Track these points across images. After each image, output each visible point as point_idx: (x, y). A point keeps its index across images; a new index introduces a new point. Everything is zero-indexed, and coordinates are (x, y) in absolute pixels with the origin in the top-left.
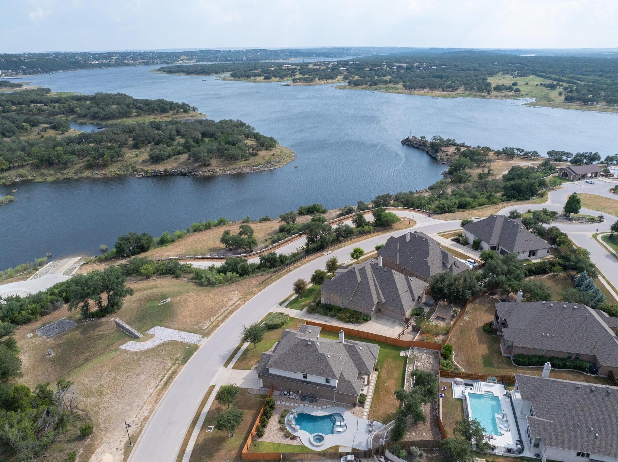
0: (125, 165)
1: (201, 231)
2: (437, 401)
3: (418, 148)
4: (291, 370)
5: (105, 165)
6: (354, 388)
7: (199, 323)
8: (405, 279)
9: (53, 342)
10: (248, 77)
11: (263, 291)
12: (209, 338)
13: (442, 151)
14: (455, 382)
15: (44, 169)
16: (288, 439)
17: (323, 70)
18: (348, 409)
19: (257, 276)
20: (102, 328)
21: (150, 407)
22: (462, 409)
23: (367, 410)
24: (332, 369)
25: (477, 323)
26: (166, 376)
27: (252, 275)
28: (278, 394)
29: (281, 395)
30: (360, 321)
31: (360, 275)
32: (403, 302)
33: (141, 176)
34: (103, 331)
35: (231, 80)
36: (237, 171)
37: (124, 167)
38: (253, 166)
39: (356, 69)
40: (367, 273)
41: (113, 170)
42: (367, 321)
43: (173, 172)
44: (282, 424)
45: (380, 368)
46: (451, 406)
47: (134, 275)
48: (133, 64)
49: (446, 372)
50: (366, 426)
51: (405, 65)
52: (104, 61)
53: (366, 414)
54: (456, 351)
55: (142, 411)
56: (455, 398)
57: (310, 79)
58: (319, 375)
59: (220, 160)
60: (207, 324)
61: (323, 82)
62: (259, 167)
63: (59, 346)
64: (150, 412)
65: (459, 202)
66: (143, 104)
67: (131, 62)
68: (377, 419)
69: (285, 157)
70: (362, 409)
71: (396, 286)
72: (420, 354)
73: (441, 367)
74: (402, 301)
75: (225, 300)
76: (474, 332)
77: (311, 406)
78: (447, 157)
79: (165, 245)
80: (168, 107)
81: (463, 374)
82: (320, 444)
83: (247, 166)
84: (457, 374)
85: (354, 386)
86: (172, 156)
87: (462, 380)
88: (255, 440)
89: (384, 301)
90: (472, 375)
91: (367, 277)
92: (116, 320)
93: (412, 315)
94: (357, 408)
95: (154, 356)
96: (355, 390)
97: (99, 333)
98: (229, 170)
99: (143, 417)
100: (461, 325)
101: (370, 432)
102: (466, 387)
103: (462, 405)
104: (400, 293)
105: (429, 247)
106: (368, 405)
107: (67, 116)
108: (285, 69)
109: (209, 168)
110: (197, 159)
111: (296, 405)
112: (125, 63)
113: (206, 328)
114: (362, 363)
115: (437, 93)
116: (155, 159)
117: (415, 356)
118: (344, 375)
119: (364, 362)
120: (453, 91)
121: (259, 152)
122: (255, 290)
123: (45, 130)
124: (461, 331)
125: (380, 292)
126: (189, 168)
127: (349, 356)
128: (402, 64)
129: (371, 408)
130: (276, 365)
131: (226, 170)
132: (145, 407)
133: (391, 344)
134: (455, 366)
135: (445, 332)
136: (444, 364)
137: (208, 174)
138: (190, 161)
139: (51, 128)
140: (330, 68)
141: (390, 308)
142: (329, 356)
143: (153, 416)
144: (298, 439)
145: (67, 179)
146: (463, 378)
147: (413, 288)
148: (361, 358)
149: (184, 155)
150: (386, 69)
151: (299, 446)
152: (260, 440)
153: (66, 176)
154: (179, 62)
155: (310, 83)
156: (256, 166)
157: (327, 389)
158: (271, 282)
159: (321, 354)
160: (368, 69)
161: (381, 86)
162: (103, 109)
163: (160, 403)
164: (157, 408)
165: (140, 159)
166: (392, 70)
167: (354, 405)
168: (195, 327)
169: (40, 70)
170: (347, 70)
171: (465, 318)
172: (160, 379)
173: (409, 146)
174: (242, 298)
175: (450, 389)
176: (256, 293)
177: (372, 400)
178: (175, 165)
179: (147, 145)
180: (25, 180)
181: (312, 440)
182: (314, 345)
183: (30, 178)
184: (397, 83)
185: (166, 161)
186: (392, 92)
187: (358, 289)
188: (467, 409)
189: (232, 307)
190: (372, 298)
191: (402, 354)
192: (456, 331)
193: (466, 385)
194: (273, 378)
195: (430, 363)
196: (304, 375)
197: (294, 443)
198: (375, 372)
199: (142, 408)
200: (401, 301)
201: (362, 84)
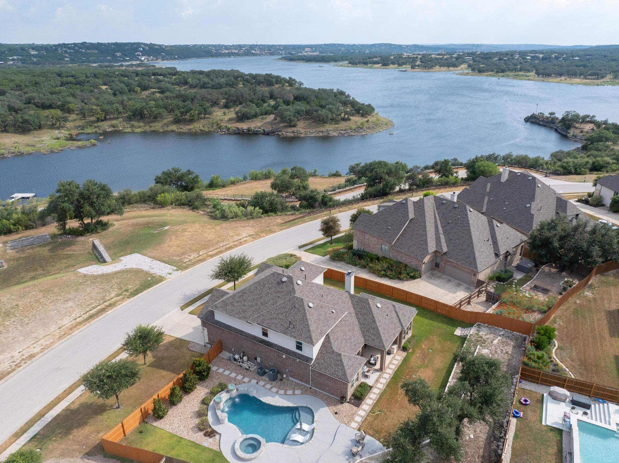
0: (212, 122)
1: (259, 179)
2: (505, 424)
3: (545, 126)
4: (244, 318)
5: (192, 121)
6: (343, 366)
7: (183, 254)
8: (487, 223)
9: (14, 254)
10: (365, 63)
11: (284, 231)
12: (183, 273)
13: (576, 128)
14: (550, 394)
15: (135, 121)
16: (201, 433)
17: (446, 59)
18: (328, 405)
19: (286, 215)
20: (74, 247)
21: (48, 343)
22: (560, 450)
23: (362, 413)
24: (308, 326)
25: (609, 303)
26: (99, 307)
27: (280, 214)
28: (226, 358)
29: (230, 360)
30: (402, 277)
31: (415, 210)
32: (477, 254)
33: (224, 133)
34: (74, 251)
35: (347, 66)
36: (323, 134)
37: (210, 124)
38: (342, 130)
39: (482, 58)
40: (426, 208)
41: (197, 126)
42: (413, 278)
43: (257, 130)
44: (206, 406)
45: (413, 348)
46: (535, 439)
47: (149, 202)
48: (259, 55)
49: (534, 372)
50: (350, 443)
51: (541, 56)
52: (234, 51)
53: (358, 419)
54: (561, 340)
55: (35, 345)
56: (547, 426)
57: (430, 66)
58: (284, 333)
59: (307, 122)
60: (192, 257)
61: (443, 69)
62: (349, 131)
63: (18, 259)
64: (43, 350)
65: (594, 163)
66: (250, 77)
67: (258, 52)
68: (376, 434)
69: (381, 125)
70: (355, 408)
71: (470, 230)
72: (492, 336)
73: (526, 360)
74: (476, 252)
75: (231, 235)
76: (602, 316)
77: (268, 386)
78: (581, 134)
79: (213, 188)
80: (274, 80)
81: (571, 381)
82: (247, 456)
83: (336, 130)
84: (558, 379)
85: (345, 364)
86: (259, 116)
87: (568, 393)
88: (147, 423)
89: (445, 249)
90: (591, 386)
91: (424, 213)
92: (95, 241)
93: (491, 279)
94: (346, 405)
95: (102, 283)
96: (345, 372)
97: (69, 253)
98: (314, 132)
99: (29, 354)
100: (578, 302)
101: (354, 455)
102: (573, 408)
103: (560, 442)
104: (475, 241)
105: (537, 189)
106: (367, 404)
107: (181, 86)
108: (405, 58)
109: (294, 129)
110: (283, 119)
111: (246, 380)
112: (252, 53)
113: (187, 260)
114: (374, 329)
115: (578, 80)
116: (242, 118)
117: (481, 337)
118: (332, 341)
119: (377, 328)
120: (598, 79)
121: (351, 118)
122: (276, 228)
123: (153, 93)
124: (575, 312)
125: (442, 237)
126: (272, 127)
127: (354, 315)
128: (537, 55)
129: (372, 411)
130: (226, 308)
131: (311, 131)
132: (41, 342)
133: (443, 315)
134: (556, 365)
135: (546, 308)
136: (532, 357)
137: (292, 135)
138: (275, 122)
139: (159, 92)
140: (454, 58)
141: (454, 261)
142: (311, 305)
143: (44, 355)
144: (217, 437)
145: (154, 131)
146: (569, 389)
147: (499, 238)
148: (375, 322)
149: (271, 115)
150: (517, 60)
151: (211, 450)
152: (155, 424)
153: (153, 129)
154: (303, 54)
155: (430, 70)
156: (345, 130)
157: (298, 360)
158: (300, 223)
159: (297, 298)
160: (497, 59)
161: (509, 73)
162: (212, 80)
163: (65, 339)
164: (56, 345)
165: (226, 118)
166: (525, 60)
167: (342, 399)
168: (175, 258)
169: (176, 57)
170: (473, 59)
171: (586, 293)
172: (88, 309)
173: (533, 123)
174: (253, 235)
175: (539, 405)
176: (275, 232)
177: (380, 398)
178: (259, 124)
179: (237, 106)
180: (116, 130)
181: (237, 446)
182: (292, 283)
183: (121, 128)
184: (529, 71)
185: (252, 120)
186: (521, 79)
187: (407, 230)
188: (571, 454)
189: (235, 243)
190: (427, 243)
191: (458, 332)
192: (567, 310)
193: (575, 403)
194: (221, 329)
195: (507, 353)
196: (263, 329)
197: (208, 442)
198: (400, 352)
199: (37, 342)
200: (474, 253)
201: (488, 71)
